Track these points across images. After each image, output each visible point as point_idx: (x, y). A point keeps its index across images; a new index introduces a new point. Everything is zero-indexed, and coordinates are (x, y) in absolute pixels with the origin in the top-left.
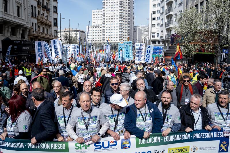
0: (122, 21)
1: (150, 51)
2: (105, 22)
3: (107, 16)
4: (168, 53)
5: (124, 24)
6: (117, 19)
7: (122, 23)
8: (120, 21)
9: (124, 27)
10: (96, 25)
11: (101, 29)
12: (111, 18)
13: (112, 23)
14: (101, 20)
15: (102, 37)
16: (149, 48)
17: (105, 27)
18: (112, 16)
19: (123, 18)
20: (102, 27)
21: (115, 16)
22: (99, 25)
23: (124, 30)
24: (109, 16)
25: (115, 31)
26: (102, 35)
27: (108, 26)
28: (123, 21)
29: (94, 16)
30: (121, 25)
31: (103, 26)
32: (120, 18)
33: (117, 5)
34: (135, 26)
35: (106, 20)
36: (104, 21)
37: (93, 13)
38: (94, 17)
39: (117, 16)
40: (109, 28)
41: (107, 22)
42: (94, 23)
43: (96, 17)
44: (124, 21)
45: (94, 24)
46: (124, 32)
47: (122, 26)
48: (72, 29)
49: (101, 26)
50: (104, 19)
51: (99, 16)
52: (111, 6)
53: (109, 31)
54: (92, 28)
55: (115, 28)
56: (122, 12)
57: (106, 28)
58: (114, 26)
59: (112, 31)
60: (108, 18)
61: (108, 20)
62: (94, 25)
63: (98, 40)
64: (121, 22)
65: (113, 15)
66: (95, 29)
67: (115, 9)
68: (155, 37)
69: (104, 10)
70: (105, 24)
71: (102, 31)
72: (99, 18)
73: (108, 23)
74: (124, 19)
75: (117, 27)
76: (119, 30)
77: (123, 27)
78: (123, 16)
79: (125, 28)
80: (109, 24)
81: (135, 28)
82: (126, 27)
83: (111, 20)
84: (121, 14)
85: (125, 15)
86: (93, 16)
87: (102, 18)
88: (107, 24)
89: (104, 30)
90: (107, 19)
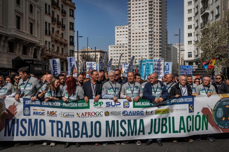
0: (152, 38)
1: (168, 68)
2: (131, 40)
3: (133, 34)
5: (154, 42)
6: (146, 36)
7: (151, 42)
8: (149, 38)
9: (154, 46)
10: (120, 44)
11: (127, 49)
12: (138, 35)
13: (139, 41)
14: (126, 38)
15: (127, 58)
16: (167, 66)
17: (131, 46)
18: (140, 33)
19: (153, 35)
20: (128, 47)
21: (143, 33)
22: (123, 44)
23: (154, 49)
24: (136, 33)
25: (143, 51)
26: (128, 56)
27: (135, 45)
28: (153, 39)
29: (118, 33)
30: (150, 43)
31: (129, 46)
32: (149, 35)
33: (146, 19)
34: (168, 45)
35: (132, 38)
36: (130, 40)
37: (116, 30)
38: (118, 35)
39: (146, 33)
40: (136, 48)
41: (133, 40)
42: (118, 41)
43: (121, 35)
44: (154, 39)
45: (118, 43)
46: (154, 52)
47: (152, 45)
48: (92, 49)
49: (126, 45)
50: (130, 36)
51: (124, 33)
52: (138, 21)
53: (136, 51)
54: (116, 47)
55: (144, 48)
56: (152, 28)
57: (132, 48)
58: (143, 44)
59: (139, 51)
60: (135, 35)
61: (135, 38)
62: (118, 44)
63: (123, 63)
64: (150, 40)
65: (141, 31)
66: (119, 49)
67: (144, 25)
69: (130, 26)
70: (131, 43)
71: (127, 52)
72: (123, 36)
73: (135, 41)
74: (154, 36)
75: (146, 46)
76: (148, 50)
77: (153, 46)
78: (153, 32)
79: (155, 48)
80: (136, 43)
81: (169, 46)
82: (157, 46)
83: (138, 38)
84: (150, 30)
85: (155, 31)
86: (116, 33)
87: (127, 36)
88: (133, 43)
89: (130, 49)
90: (133, 37)
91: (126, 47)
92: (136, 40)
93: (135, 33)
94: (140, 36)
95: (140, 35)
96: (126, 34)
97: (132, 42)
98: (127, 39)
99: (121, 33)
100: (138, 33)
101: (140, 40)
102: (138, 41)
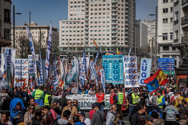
0: (115, 12)
1: (146, 67)
2: (89, 14)
3: (92, 5)
4: (181, 70)
5: (119, 18)
6: (108, 9)
7: (115, 17)
8: (112, 12)
9: (119, 22)
10: (75, 19)
11: (83, 25)
12: (97, 7)
13: (100, 16)
14: (83, 10)
15: (83, 37)
16: (145, 63)
17: (89, 22)
18: (100, 5)
19: (117, 7)
20: (84, 23)
21: (104, 5)
22: (79, 19)
23: (119, 27)
24: (96, 5)
25: (104, 28)
26: (84, 35)
27: (94, 20)
28: (117, 13)
29: (72, 5)
30: (114, 19)
31: (86, 21)
32: (113, 8)
34: (136, 21)
35: (90, 12)
36: (87, 13)
38: (72, 7)
39: (108, 5)
40: (95, 25)
41: (92, 14)
42: (71, 15)
43: (75, 7)
44: (119, 14)
45: (71, 17)
46: (119, 31)
47: (115, 21)
49: (82, 21)
50: (87, 9)
51: (79, 4)
53: (95, 29)
54: (69, 23)
55: (105, 24)
57: (90, 25)
58: (104, 20)
59: (100, 29)
61: (94, 12)
62: (71, 19)
63: (78, 43)
64: (114, 14)
66: (72, 25)
68: (167, 39)
70: (89, 18)
71: (83, 29)
72: (79, 8)
73: (94, 16)
74: (119, 9)
75: (108, 22)
76: (110, 28)
77: (117, 22)
78: (117, 5)
79: (120, 24)
80: (95, 18)
81: (137, 23)
82: (122, 22)
83: (98, 12)
84: (114, 1)
85: (120, 2)
86: (70, 5)
87: (84, 8)
88: (92, 18)
89: (87, 26)
90: (92, 10)
91: (82, 23)
92: (96, 14)
93: (94, 5)
94: (100, 9)
95: (100, 7)
96: (83, 6)
97: (90, 16)
98: (84, 12)
99: (75, 5)
100: (98, 5)
101: (100, 14)
102: (98, 16)
